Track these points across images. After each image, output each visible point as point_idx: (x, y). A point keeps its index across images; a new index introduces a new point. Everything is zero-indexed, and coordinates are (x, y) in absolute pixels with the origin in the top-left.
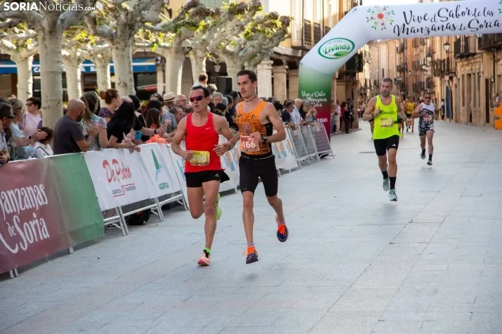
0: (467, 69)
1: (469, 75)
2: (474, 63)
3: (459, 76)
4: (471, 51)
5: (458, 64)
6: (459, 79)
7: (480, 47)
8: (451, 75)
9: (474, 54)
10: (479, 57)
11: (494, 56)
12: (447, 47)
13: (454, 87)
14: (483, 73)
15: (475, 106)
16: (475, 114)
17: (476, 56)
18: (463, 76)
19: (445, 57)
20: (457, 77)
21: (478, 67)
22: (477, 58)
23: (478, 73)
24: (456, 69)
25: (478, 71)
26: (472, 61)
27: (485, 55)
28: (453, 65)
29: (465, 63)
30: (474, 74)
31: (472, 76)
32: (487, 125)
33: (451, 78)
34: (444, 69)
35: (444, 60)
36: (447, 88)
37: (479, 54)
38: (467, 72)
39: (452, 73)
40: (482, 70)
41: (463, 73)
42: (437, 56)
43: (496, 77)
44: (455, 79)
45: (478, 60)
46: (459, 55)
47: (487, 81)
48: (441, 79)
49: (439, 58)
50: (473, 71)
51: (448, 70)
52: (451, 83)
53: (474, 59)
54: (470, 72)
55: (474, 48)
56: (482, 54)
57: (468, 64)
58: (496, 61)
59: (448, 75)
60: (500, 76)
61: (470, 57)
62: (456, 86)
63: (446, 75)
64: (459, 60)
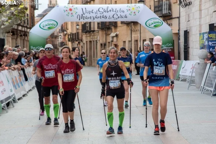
0: (89, 40)
1: (90, 42)
3: (84, 41)
4: (92, 29)
5: (83, 36)
6: (84, 43)
7: (98, 27)
8: (79, 41)
9: (94, 31)
10: (97, 33)
11: (106, 33)
12: (78, 27)
13: (80, 47)
14: (99, 40)
15: (94, 57)
16: (94, 62)
17: (94, 32)
18: (87, 42)
19: (75, 31)
20: (83, 42)
21: (96, 37)
22: (95, 33)
23: (96, 41)
24: (82, 38)
25: (96, 39)
26: (93, 35)
27: (100, 32)
28: (80, 36)
29: (88, 35)
30: (94, 41)
31: (92, 42)
33: (79, 43)
34: (74, 38)
35: (75, 33)
37: (96, 31)
40: (98, 38)
41: (87, 40)
42: (69, 31)
43: (107, 43)
44: (81, 44)
45: (96, 34)
46: (85, 31)
47: (101, 45)
48: (72, 43)
49: (71, 32)
50: (93, 40)
51: (78, 38)
52: (79, 46)
53: (94, 33)
54: (91, 40)
55: (94, 28)
56: (98, 31)
57: (90, 36)
58: (107, 35)
59: (78, 41)
60: (109, 42)
61: (91, 33)
62: (82, 47)
63: (76, 41)
64: (84, 34)
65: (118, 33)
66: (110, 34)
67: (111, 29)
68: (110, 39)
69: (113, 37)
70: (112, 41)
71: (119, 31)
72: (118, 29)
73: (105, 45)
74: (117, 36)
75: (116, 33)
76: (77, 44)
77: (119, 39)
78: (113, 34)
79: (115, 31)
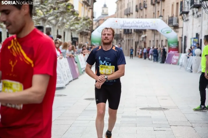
0: (128, 38)
1: (129, 40)
3: (125, 38)
6: (124, 41)
7: (134, 31)
8: (121, 39)
9: (131, 33)
11: (139, 34)
18: (126, 40)
27: (135, 34)
28: (122, 36)
33: (121, 41)
35: (119, 35)
37: (133, 33)
44: (123, 41)
45: (133, 35)
47: (136, 42)
50: (131, 39)
53: (131, 35)
57: (129, 36)
58: (140, 36)
60: (141, 41)
62: (123, 43)
63: (120, 39)
64: (125, 34)
65: (146, 35)
67: (143, 32)
69: (143, 38)
70: (143, 40)
72: (147, 33)
73: (138, 42)
74: (146, 37)
77: (147, 39)
78: (143, 36)
79: (145, 34)
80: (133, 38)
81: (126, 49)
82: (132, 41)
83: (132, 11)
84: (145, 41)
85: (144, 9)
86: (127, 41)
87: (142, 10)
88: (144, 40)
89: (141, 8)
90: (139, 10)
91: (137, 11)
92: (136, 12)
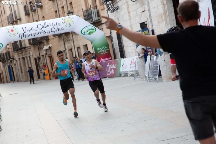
0: (21, 57)
1: (23, 58)
2: (26, 51)
3: (17, 59)
4: (23, 46)
5: (15, 54)
6: (17, 61)
7: (30, 43)
10: (29, 49)
11: (38, 47)
12: (8, 46)
14: (32, 56)
17: (26, 48)
18: (19, 59)
20: (15, 60)
23: (29, 56)
24: (13, 56)
25: (29, 55)
26: (24, 51)
27: (32, 48)
28: (11, 55)
29: (20, 53)
30: (27, 57)
31: (25, 58)
32: (39, 79)
33: (11, 61)
34: (6, 57)
35: (6, 53)
36: (9, 67)
37: (28, 47)
38: (22, 57)
39: (12, 59)
40: (31, 54)
41: (19, 58)
43: (41, 56)
45: (28, 50)
46: (17, 49)
47: (35, 59)
50: (26, 56)
51: (10, 57)
52: (11, 64)
54: (24, 56)
55: (25, 45)
56: (30, 47)
57: (22, 53)
58: (40, 49)
59: (9, 60)
60: (43, 56)
61: (23, 49)
62: (15, 65)
64: (16, 52)
65: (51, 45)
66: (42, 48)
67: (43, 43)
68: (43, 53)
69: (46, 50)
70: (46, 54)
71: (51, 44)
72: (50, 42)
73: (39, 58)
74: (50, 48)
75: (49, 46)
76: (10, 63)
77: (52, 52)
78: (46, 47)
79: (48, 44)
80: (29, 53)
81: (22, 73)
82: (28, 57)
83: (20, 16)
84: (51, 54)
85: (39, 9)
86: (21, 60)
87: (34, 11)
88: (49, 53)
89: (34, 9)
90: (30, 12)
91: (27, 14)
92: (27, 16)
